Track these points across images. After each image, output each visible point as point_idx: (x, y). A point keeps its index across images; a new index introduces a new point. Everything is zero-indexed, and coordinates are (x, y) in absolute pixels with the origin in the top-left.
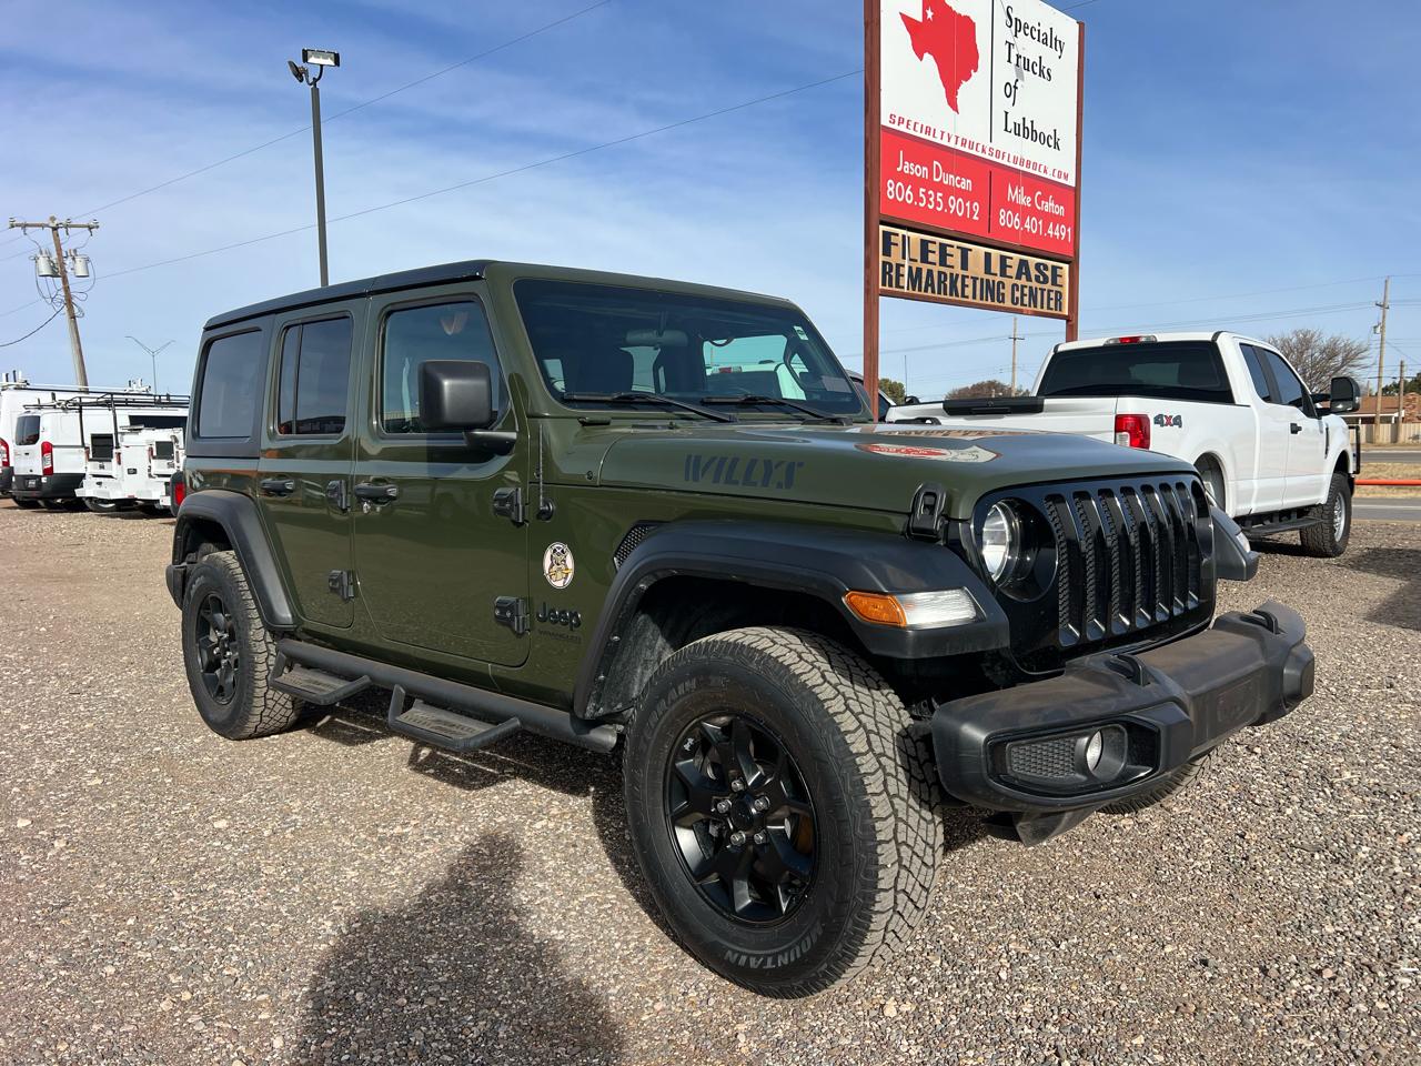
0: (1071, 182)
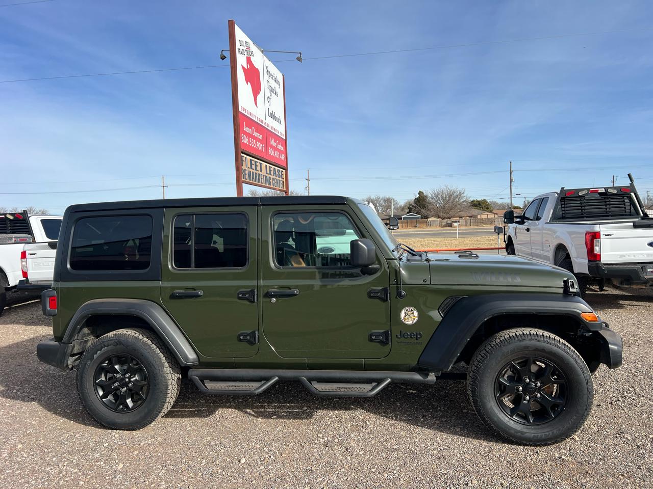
0: (284, 138)
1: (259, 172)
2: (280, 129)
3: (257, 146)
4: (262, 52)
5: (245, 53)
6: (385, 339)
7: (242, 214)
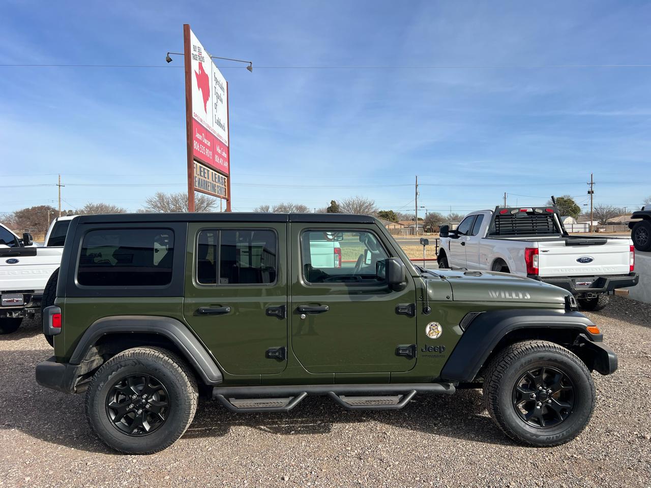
0: (227, 145)
1: (207, 179)
2: (222, 135)
3: (206, 153)
4: (211, 58)
5: (198, 59)
6: (412, 353)
7: (271, 230)
